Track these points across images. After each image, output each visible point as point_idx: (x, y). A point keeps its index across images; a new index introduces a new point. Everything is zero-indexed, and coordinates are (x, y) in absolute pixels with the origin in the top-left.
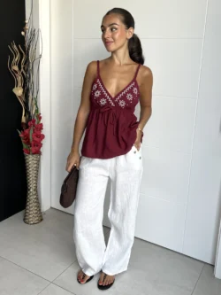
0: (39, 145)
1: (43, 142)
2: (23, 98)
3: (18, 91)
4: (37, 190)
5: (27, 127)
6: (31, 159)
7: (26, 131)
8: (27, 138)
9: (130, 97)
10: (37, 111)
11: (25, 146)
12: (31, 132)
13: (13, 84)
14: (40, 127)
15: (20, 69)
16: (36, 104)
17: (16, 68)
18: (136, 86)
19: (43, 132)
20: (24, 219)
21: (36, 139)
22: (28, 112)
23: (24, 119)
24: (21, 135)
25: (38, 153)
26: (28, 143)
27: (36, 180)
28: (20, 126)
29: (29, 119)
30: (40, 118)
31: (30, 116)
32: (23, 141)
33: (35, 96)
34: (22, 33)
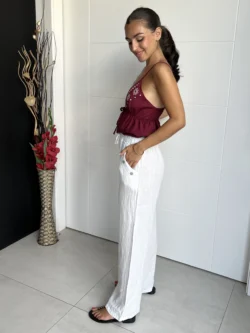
0: (54, 160)
1: (58, 156)
2: (36, 110)
3: (30, 101)
4: (51, 209)
5: (40, 138)
6: (45, 175)
7: (40, 145)
8: (41, 152)
10: (51, 122)
11: (38, 161)
12: (46, 144)
13: (24, 93)
14: (55, 140)
15: (31, 77)
16: (50, 114)
17: (27, 75)
19: (58, 145)
20: (38, 241)
21: (51, 153)
22: (41, 124)
23: (36, 132)
24: (34, 149)
25: (53, 168)
26: (42, 157)
27: (51, 198)
28: (32, 139)
29: (43, 130)
30: (54, 130)
32: (36, 155)
33: (48, 106)
34: (34, 37)
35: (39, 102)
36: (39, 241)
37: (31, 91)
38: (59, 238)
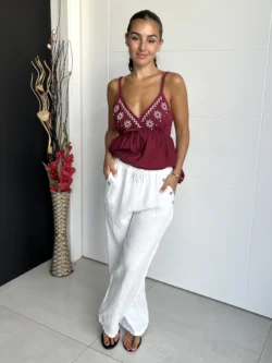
0: (69, 181)
1: (74, 176)
2: (50, 125)
3: (44, 116)
4: (65, 235)
5: (54, 157)
6: (58, 197)
7: (54, 164)
8: (55, 171)
9: (158, 115)
10: (66, 140)
11: (52, 182)
12: (60, 164)
13: (37, 107)
14: (70, 159)
15: (45, 88)
16: (65, 131)
17: (41, 88)
18: (164, 100)
19: (74, 165)
20: (51, 271)
21: (66, 173)
22: (54, 139)
23: (50, 150)
24: (47, 169)
25: (68, 190)
26: (56, 178)
27: (65, 223)
28: (46, 158)
29: (57, 148)
30: (70, 148)
31: (57, 146)
32: (49, 175)
33: (63, 121)
34: (49, 46)
35: (53, 117)
37: (45, 104)
38: (74, 268)
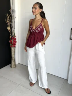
0: (15, 44)
1: (16, 43)
2: (10, 31)
3: (9, 28)
4: (14, 58)
5: (11, 39)
6: (12, 49)
7: (11, 40)
8: (11, 42)
10: (14, 34)
11: (11, 45)
12: (13, 40)
14: (15, 39)
16: (14, 32)
17: (8, 21)
19: (16, 41)
21: (14, 43)
22: (11, 35)
23: (10, 37)
24: (10, 42)
25: (15, 47)
26: (12, 44)
27: (14, 55)
28: (9, 39)
29: (12, 37)
30: (15, 36)
33: (14, 30)
34: (10, 11)
35: (11, 29)
36: (11, 67)
37: (9, 26)
38: (16, 66)
